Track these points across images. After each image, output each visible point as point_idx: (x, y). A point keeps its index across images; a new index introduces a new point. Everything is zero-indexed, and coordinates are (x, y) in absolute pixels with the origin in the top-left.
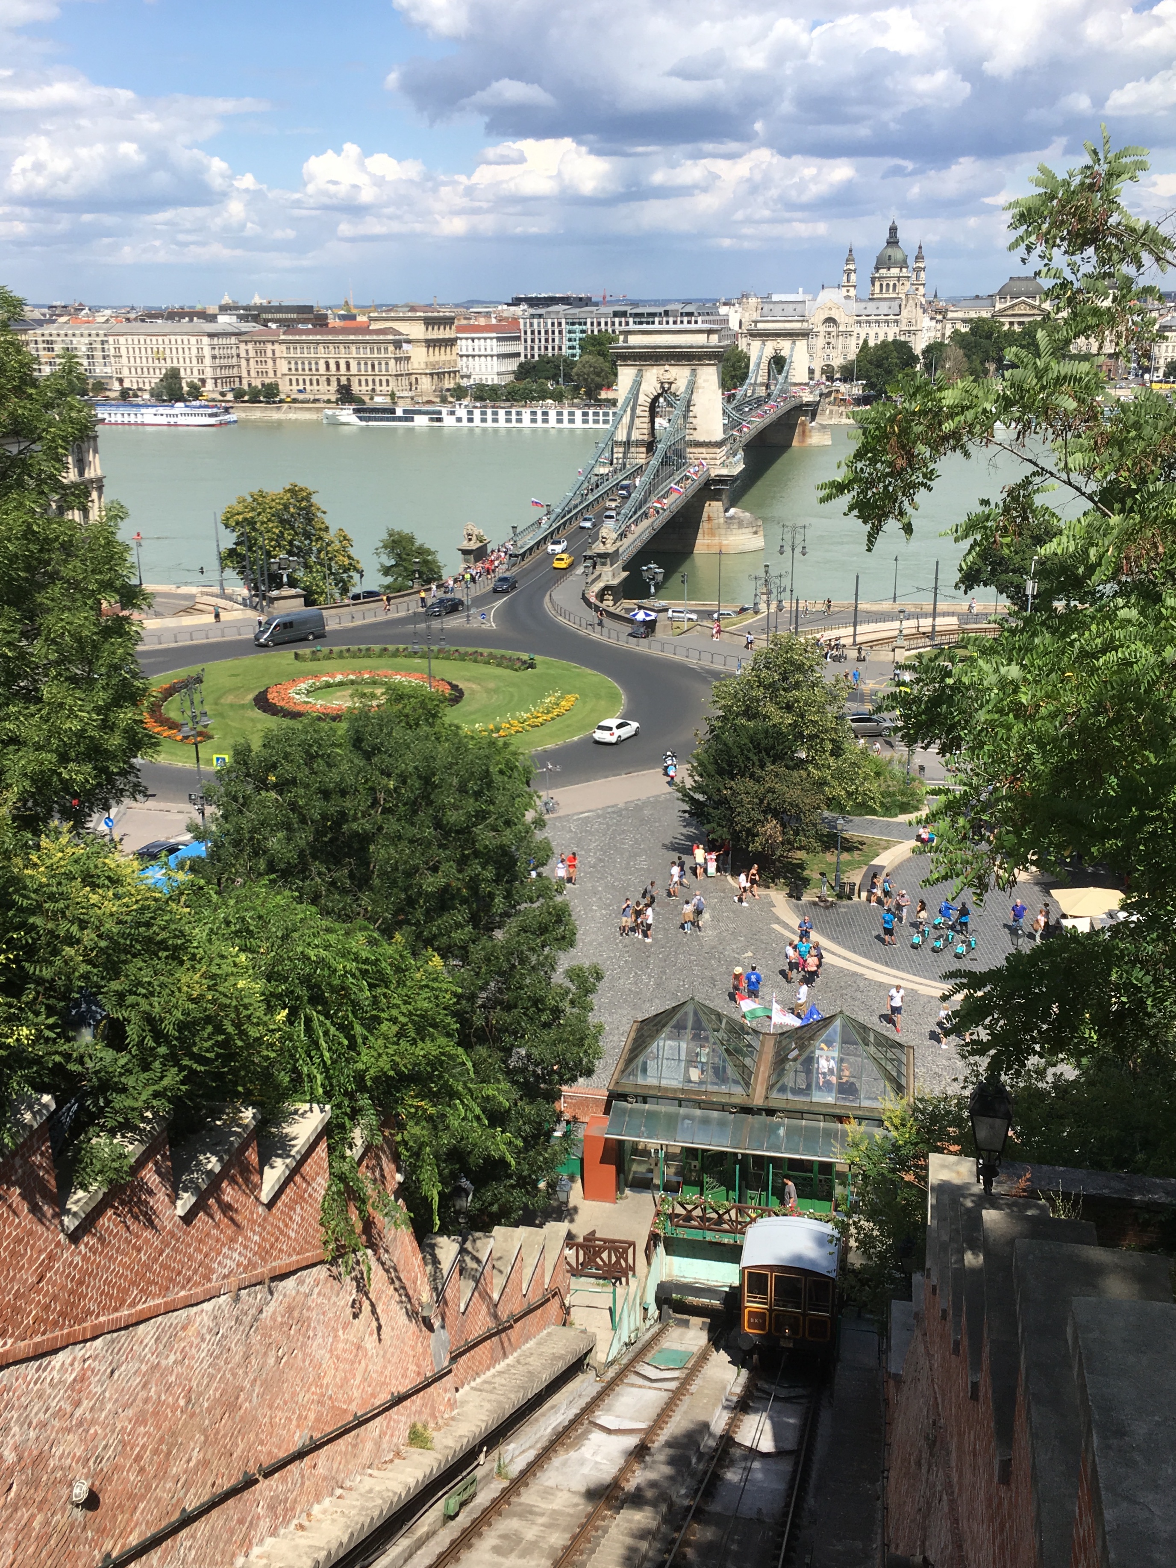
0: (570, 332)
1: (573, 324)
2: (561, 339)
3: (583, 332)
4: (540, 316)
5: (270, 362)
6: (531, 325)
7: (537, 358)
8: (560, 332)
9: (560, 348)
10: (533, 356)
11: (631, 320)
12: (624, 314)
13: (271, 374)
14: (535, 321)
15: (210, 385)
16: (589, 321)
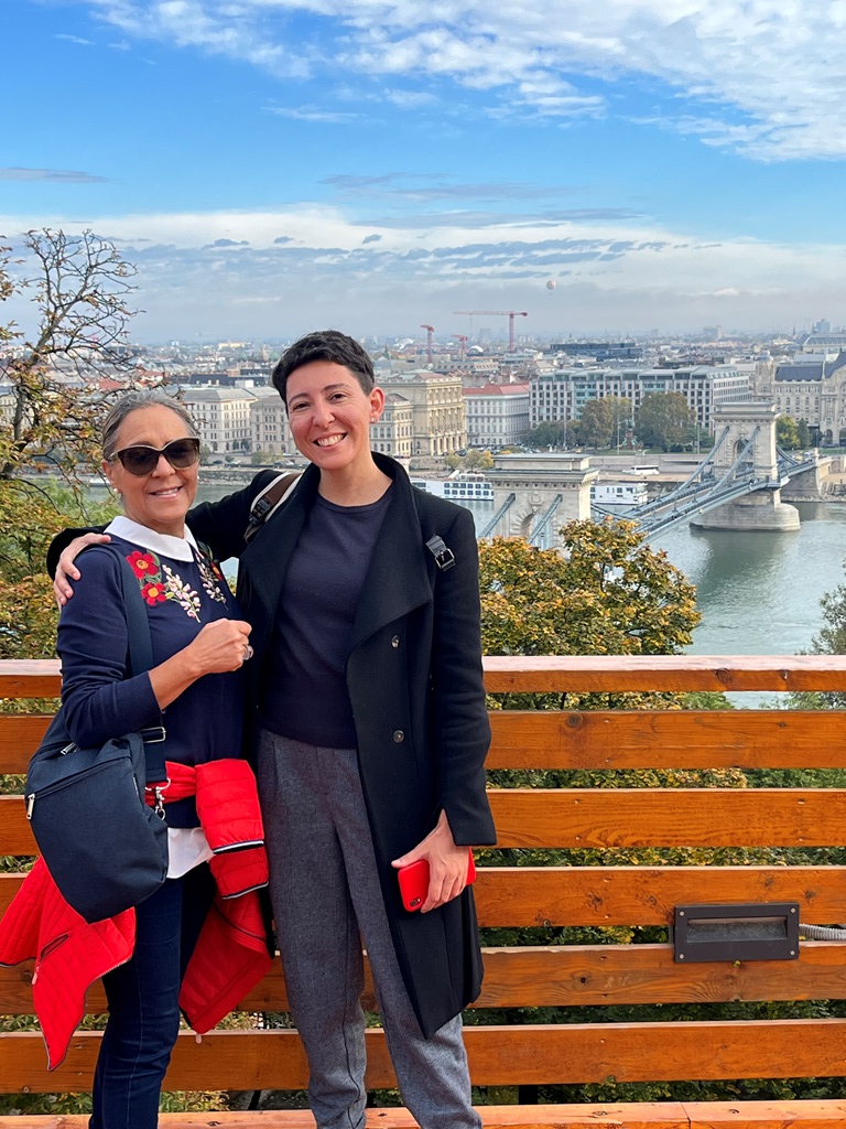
0: (579, 394)
1: (583, 387)
2: (569, 402)
3: (592, 394)
4: (550, 379)
5: (279, 428)
6: (541, 388)
7: (545, 419)
8: (569, 395)
9: (569, 410)
10: (541, 418)
11: (641, 383)
12: (634, 377)
13: (279, 439)
14: (544, 384)
15: (222, 449)
16: (598, 384)
